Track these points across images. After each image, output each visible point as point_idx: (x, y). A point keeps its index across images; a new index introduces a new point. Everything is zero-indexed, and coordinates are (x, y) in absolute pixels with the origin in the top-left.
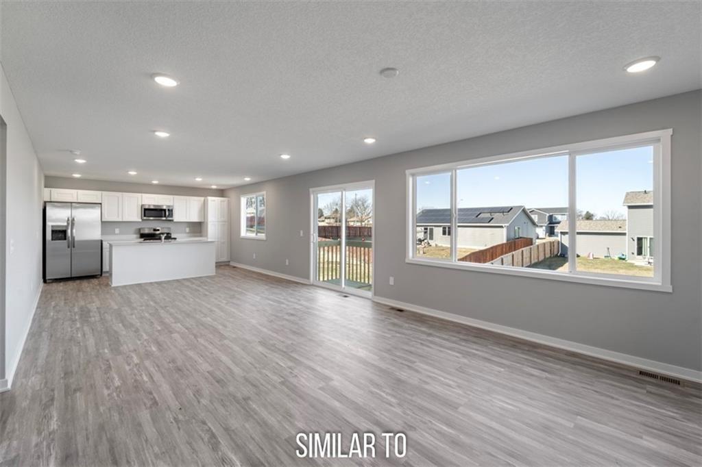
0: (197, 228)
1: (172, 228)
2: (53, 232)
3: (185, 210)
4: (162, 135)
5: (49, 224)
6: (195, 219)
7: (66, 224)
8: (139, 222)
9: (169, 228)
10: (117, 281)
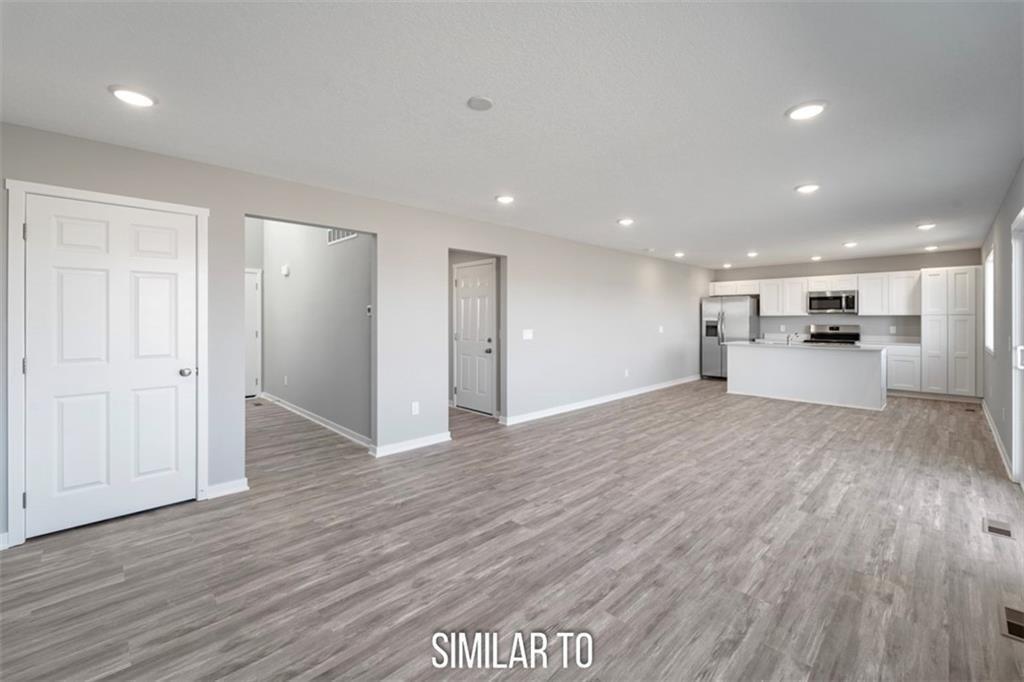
0: (909, 326)
1: (861, 325)
2: (708, 327)
3: (880, 296)
4: (626, 222)
5: (705, 319)
6: (902, 310)
7: (716, 319)
8: (804, 316)
9: (857, 327)
10: (733, 387)
